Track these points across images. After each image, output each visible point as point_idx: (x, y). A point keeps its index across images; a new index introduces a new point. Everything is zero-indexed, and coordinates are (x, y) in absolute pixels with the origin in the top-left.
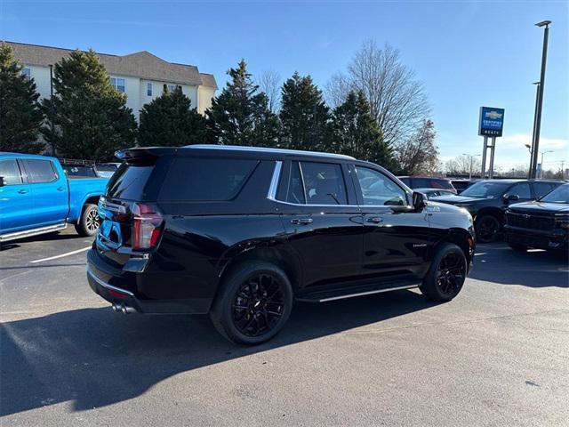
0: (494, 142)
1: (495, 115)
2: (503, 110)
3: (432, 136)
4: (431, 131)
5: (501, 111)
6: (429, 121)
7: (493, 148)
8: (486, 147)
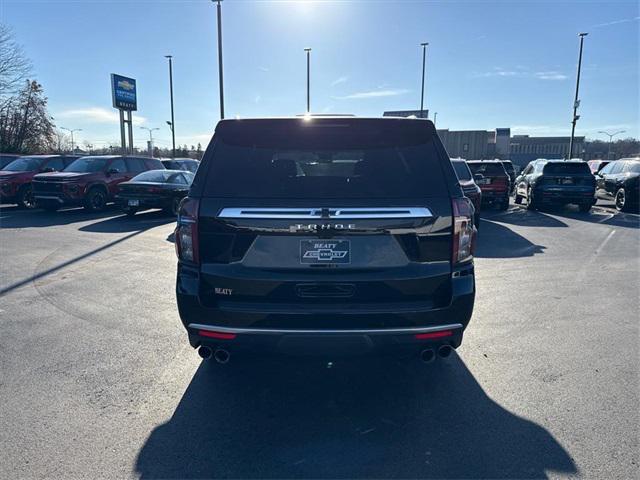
0: (130, 116)
1: (126, 85)
2: (134, 81)
3: (43, 103)
4: (41, 96)
5: (132, 82)
6: (34, 82)
7: (130, 122)
8: (123, 121)
